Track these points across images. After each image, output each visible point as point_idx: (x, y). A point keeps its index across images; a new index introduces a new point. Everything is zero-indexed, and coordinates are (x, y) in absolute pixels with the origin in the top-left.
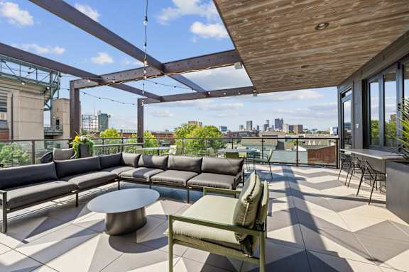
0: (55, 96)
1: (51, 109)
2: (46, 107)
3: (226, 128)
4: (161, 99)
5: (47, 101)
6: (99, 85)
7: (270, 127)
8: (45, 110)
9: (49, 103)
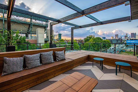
0: (47, 29)
1: (46, 33)
2: (45, 32)
3: (105, 38)
4: (80, 27)
5: (45, 31)
6: (59, 23)
7: (128, 37)
8: (45, 33)
9: (46, 31)
